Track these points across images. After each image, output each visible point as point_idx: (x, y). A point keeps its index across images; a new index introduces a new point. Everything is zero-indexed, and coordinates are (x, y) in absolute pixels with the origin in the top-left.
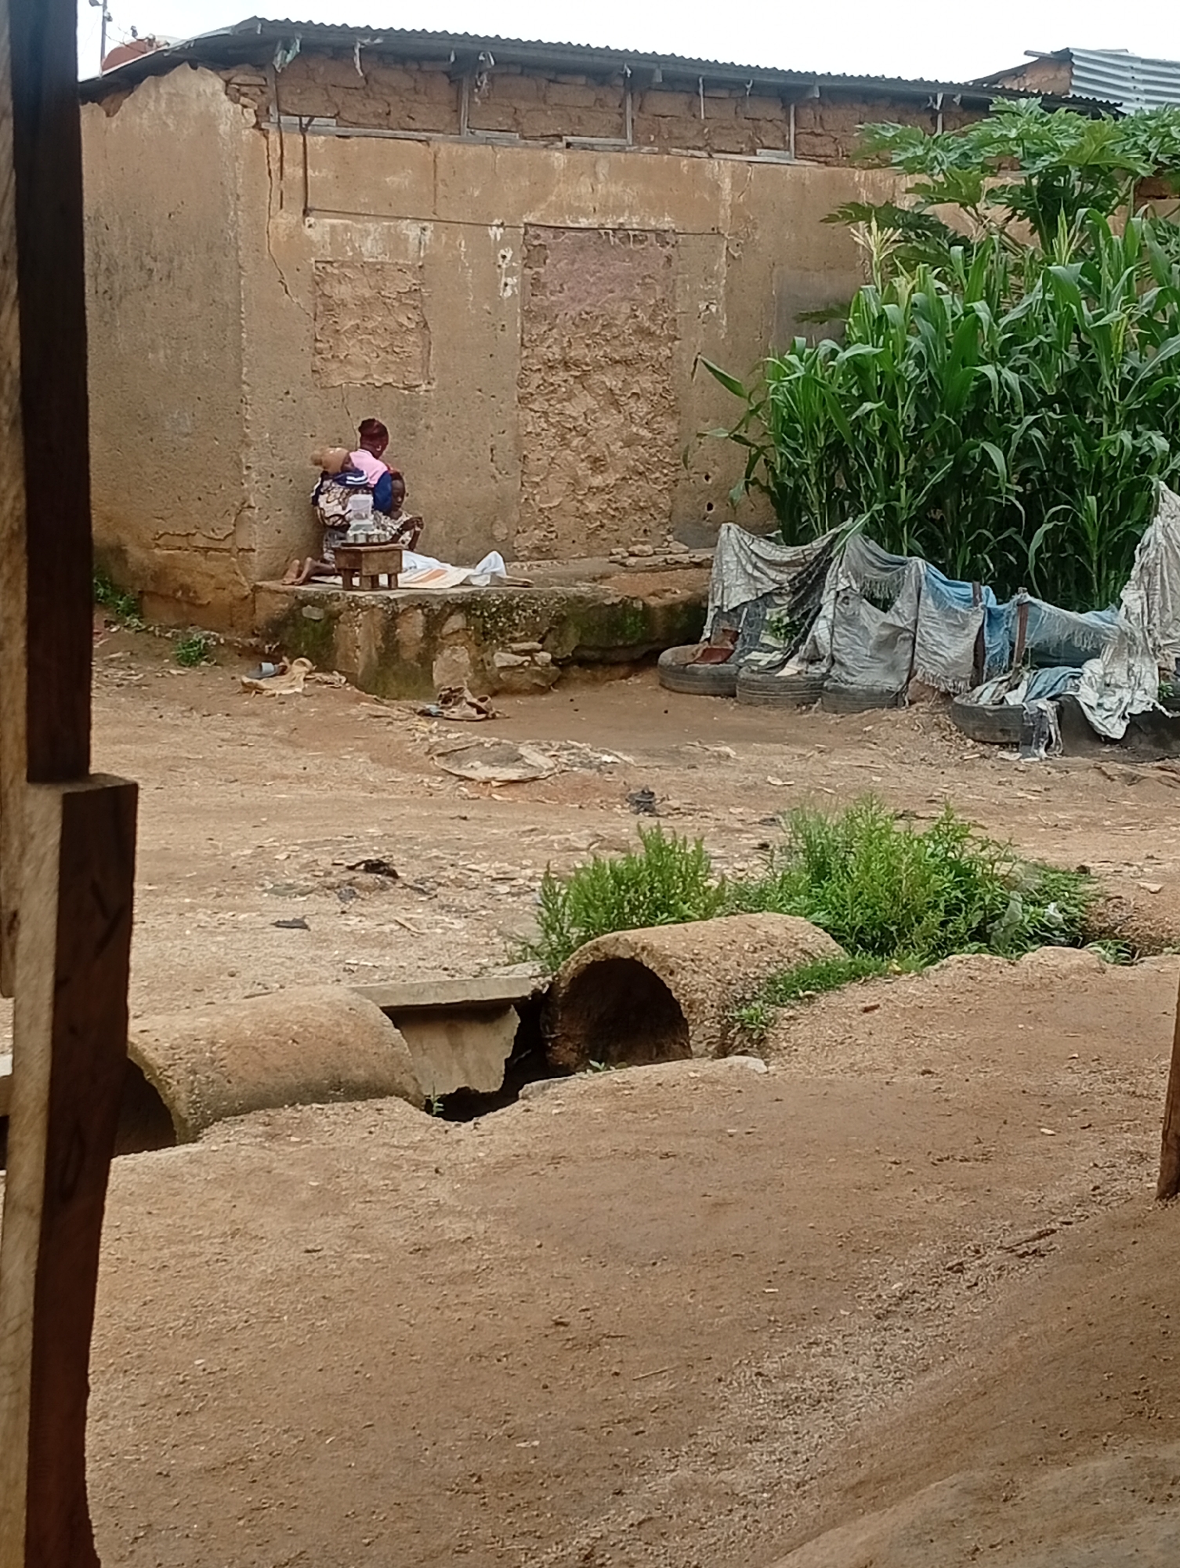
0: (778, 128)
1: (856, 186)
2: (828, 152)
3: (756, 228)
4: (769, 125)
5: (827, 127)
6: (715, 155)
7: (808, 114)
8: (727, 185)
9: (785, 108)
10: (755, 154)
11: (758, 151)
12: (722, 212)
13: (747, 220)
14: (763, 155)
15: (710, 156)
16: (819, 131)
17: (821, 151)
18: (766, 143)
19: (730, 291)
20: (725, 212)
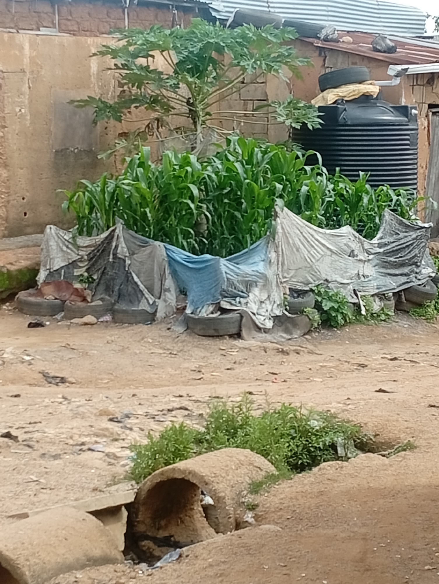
0: (50, 16)
1: (89, 46)
2: (75, 29)
3: (41, 68)
4: (45, 15)
5: (74, 16)
6: (20, 31)
7: (64, 9)
8: (27, 46)
9: (53, 6)
10: (39, 30)
11: (41, 29)
12: (25, 60)
13: (37, 64)
14: (43, 31)
15: (18, 32)
16: (70, 18)
17: (71, 28)
18: (45, 25)
19: (31, 102)
20: (26, 61)
